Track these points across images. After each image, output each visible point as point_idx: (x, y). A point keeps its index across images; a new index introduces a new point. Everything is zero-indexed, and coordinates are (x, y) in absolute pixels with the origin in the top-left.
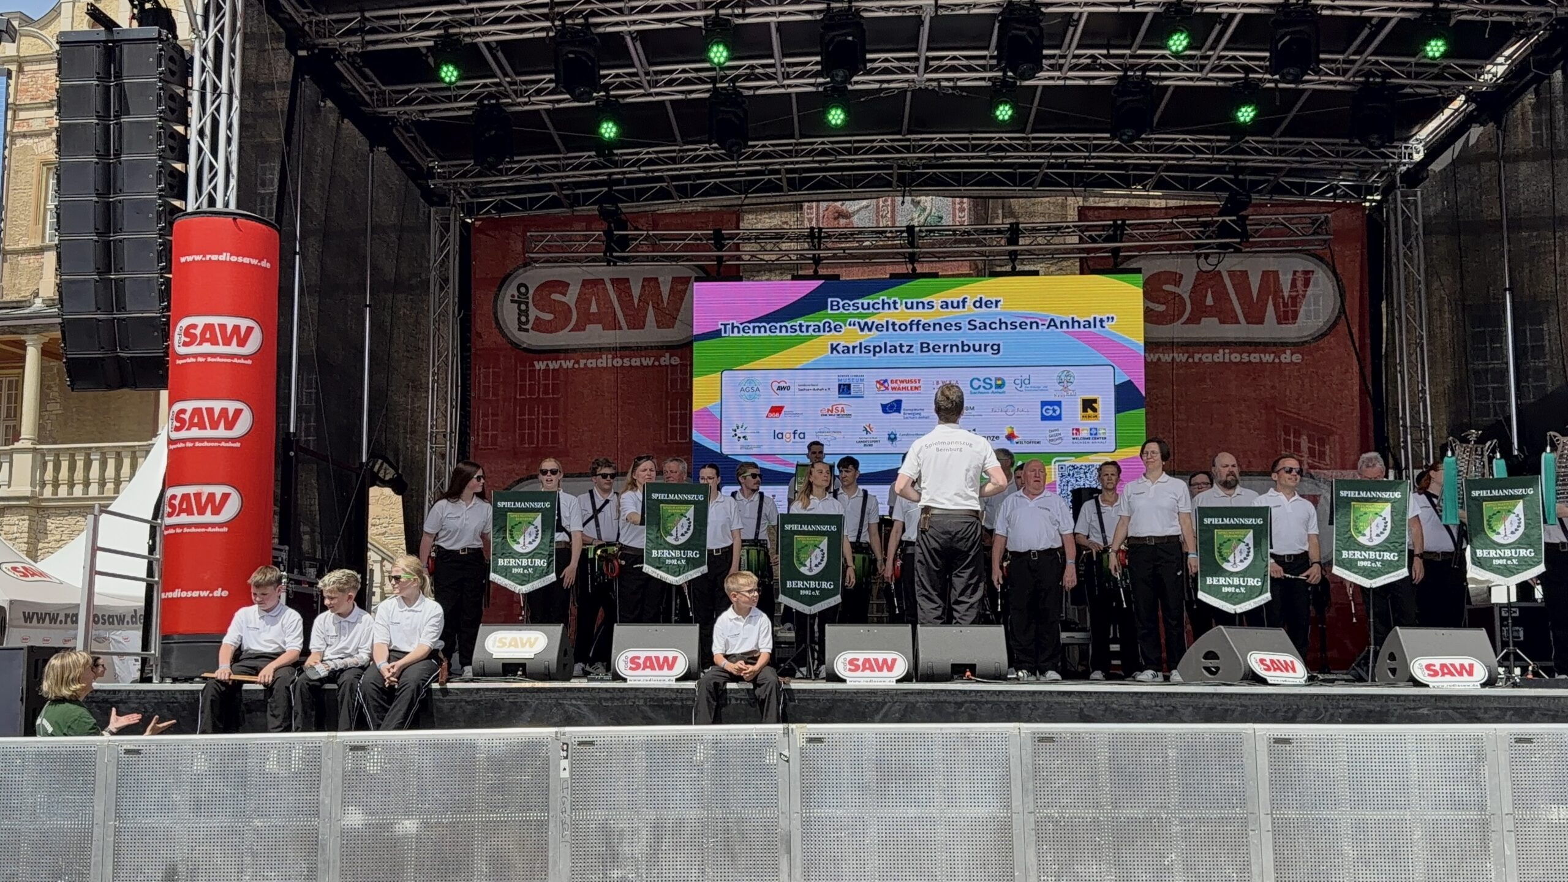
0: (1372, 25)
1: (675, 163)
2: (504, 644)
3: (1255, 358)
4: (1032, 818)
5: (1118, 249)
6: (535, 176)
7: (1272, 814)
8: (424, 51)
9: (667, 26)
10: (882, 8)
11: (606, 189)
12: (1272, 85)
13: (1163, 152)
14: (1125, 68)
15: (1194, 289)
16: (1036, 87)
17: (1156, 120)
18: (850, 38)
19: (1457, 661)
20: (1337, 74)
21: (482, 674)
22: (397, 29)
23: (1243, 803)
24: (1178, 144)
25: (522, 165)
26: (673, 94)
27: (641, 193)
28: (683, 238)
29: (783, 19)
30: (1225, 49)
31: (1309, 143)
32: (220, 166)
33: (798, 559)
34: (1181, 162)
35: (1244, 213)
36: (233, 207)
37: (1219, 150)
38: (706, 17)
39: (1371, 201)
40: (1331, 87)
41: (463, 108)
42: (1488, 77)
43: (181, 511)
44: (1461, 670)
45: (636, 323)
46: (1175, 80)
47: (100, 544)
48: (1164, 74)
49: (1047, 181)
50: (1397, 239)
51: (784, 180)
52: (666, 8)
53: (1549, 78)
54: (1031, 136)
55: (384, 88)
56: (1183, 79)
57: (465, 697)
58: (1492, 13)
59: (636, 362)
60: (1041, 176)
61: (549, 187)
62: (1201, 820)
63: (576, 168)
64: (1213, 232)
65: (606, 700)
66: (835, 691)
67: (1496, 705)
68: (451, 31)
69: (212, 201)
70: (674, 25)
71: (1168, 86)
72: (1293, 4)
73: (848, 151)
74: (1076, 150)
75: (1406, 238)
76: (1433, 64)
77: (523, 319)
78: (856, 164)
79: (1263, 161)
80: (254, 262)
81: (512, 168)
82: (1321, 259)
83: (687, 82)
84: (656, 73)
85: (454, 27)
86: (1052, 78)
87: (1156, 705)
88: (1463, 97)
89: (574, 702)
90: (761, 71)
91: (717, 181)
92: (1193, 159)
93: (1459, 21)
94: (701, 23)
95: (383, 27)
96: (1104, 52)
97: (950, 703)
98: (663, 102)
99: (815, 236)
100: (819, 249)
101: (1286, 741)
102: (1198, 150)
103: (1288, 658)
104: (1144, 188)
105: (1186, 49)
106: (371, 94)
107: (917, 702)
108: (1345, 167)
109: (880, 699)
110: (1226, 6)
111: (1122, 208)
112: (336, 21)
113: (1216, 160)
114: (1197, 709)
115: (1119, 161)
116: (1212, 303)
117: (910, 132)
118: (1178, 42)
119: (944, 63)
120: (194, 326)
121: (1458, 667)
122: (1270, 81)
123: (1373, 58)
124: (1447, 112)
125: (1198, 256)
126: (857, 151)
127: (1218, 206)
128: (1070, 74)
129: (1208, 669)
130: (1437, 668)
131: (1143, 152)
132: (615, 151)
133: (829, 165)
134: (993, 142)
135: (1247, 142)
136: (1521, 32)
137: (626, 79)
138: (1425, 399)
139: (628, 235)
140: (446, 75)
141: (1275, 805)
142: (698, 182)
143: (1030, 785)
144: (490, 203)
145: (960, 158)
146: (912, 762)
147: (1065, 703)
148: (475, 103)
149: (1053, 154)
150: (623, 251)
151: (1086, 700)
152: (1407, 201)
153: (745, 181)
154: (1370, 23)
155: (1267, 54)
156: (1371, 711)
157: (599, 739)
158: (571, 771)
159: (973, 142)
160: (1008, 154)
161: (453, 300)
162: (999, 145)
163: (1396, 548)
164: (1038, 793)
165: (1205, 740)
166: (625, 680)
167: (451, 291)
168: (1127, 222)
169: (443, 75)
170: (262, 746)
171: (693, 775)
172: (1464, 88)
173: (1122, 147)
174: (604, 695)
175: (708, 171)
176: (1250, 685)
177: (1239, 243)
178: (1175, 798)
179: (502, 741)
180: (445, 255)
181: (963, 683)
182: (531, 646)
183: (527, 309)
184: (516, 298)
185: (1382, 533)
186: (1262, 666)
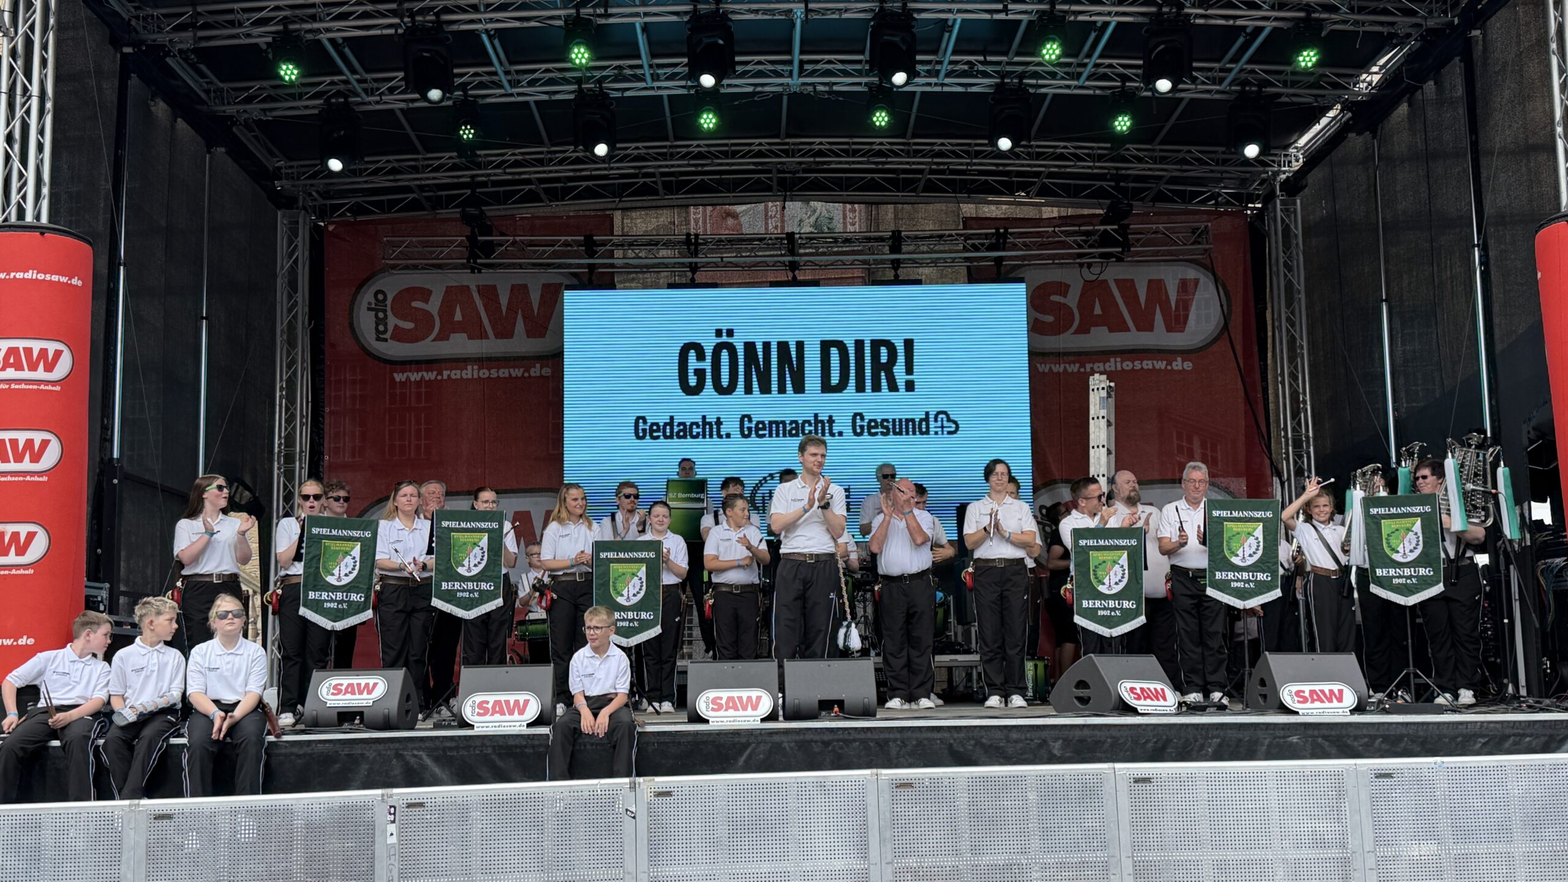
0: (1247, 34)
1: (543, 165)
2: (339, 692)
3: (1147, 365)
4: (890, 869)
5: (1001, 258)
6: (391, 178)
7: (1133, 856)
8: (264, 47)
9: (525, 24)
10: (751, 11)
11: (469, 192)
12: (1147, 94)
13: (1044, 159)
14: (1003, 75)
15: (1082, 299)
16: (914, 93)
17: (1035, 128)
18: (719, 41)
19: (1326, 687)
20: (1213, 83)
21: (315, 724)
22: (232, 24)
23: (1104, 846)
24: (1059, 151)
25: (378, 165)
26: (536, 95)
27: (509, 195)
28: (552, 244)
29: (648, 19)
30: (1101, 56)
31: (1189, 152)
32: (31, 176)
33: (615, 589)
34: (1063, 170)
35: (1125, 222)
37: (1100, 158)
38: (567, 17)
39: (1252, 209)
40: (1208, 96)
41: (310, 106)
42: (1363, 85)
44: (1331, 696)
45: (504, 332)
46: (1052, 88)
48: (1040, 82)
49: (931, 187)
50: (1277, 248)
51: (660, 184)
52: (523, 7)
53: (1422, 88)
54: (912, 141)
55: (221, 85)
56: (1060, 87)
57: (295, 750)
58: (1364, 23)
59: (504, 373)
60: (923, 182)
61: (407, 190)
62: (1061, 865)
63: (436, 170)
64: (1095, 241)
65: (451, 749)
66: (697, 733)
67: (1365, 732)
68: (292, 27)
69: (21, 213)
70: (533, 24)
71: (1046, 95)
72: (1165, 13)
73: (726, 154)
74: (958, 156)
75: (1287, 245)
76: (1306, 72)
77: (381, 328)
78: (733, 168)
79: (1144, 169)
80: (64, 279)
81: (367, 169)
82: (1202, 266)
83: (551, 82)
84: (518, 72)
85: (294, 22)
86: (929, 84)
88: (1339, 106)
89: (416, 752)
90: (629, 72)
91: (590, 183)
92: (1074, 166)
93: (1332, 31)
94: (561, 23)
95: (216, 22)
96: (981, 58)
97: (816, 742)
98: (527, 103)
99: (691, 243)
100: (696, 256)
101: (1146, 780)
102: (1079, 158)
103: (1159, 686)
104: (1028, 196)
105: (1059, 57)
106: (207, 92)
107: (782, 742)
108: (1225, 175)
109: (744, 740)
110: (1099, 14)
111: (1006, 216)
112: (164, 16)
113: (1097, 168)
115: (1001, 168)
116: (1101, 313)
117: (788, 136)
118: (1051, 51)
119: (818, 67)
121: (1327, 693)
122: (1145, 90)
123: (1250, 67)
124: (1324, 121)
125: (1081, 265)
126: (734, 154)
127: (1100, 215)
128: (947, 81)
129: (1080, 700)
130: (1307, 694)
131: (1025, 159)
132: (478, 152)
133: (706, 168)
134: (874, 147)
135: (1128, 149)
136: (1394, 41)
137: (485, 78)
138: (1306, 410)
139: (492, 241)
140: (286, 74)
141: (1136, 847)
142: (570, 184)
143: (888, 834)
144: (345, 204)
145: (840, 163)
146: (765, 814)
147: (934, 739)
148: (322, 101)
149: (935, 160)
150: (488, 257)
151: (956, 735)
152: (1287, 210)
153: (619, 184)
154: (1245, 32)
155: (1141, 62)
156: (1240, 740)
157: (429, 801)
158: (400, 833)
159: (854, 147)
160: (889, 160)
161: (302, 309)
162: (880, 150)
163: (1269, 567)
164: (897, 842)
165: (1066, 781)
166: (472, 727)
167: (300, 300)
168: (1010, 230)
169: (282, 73)
170: (58, 816)
171: (533, 836)
172: (1340, 97)
173: (1002, 155)
174: (448, 744)
175: (578, 174)
176: (1121, 715)
177: (1122, 253)
178: (1035, 843)
179: (322, 806)
180: (294, 262)
181: (830, 720)
182: (369, 693)
183: (386, 316)
184: (373, 306)
185: (1254, 553)
186: (1132, 695)
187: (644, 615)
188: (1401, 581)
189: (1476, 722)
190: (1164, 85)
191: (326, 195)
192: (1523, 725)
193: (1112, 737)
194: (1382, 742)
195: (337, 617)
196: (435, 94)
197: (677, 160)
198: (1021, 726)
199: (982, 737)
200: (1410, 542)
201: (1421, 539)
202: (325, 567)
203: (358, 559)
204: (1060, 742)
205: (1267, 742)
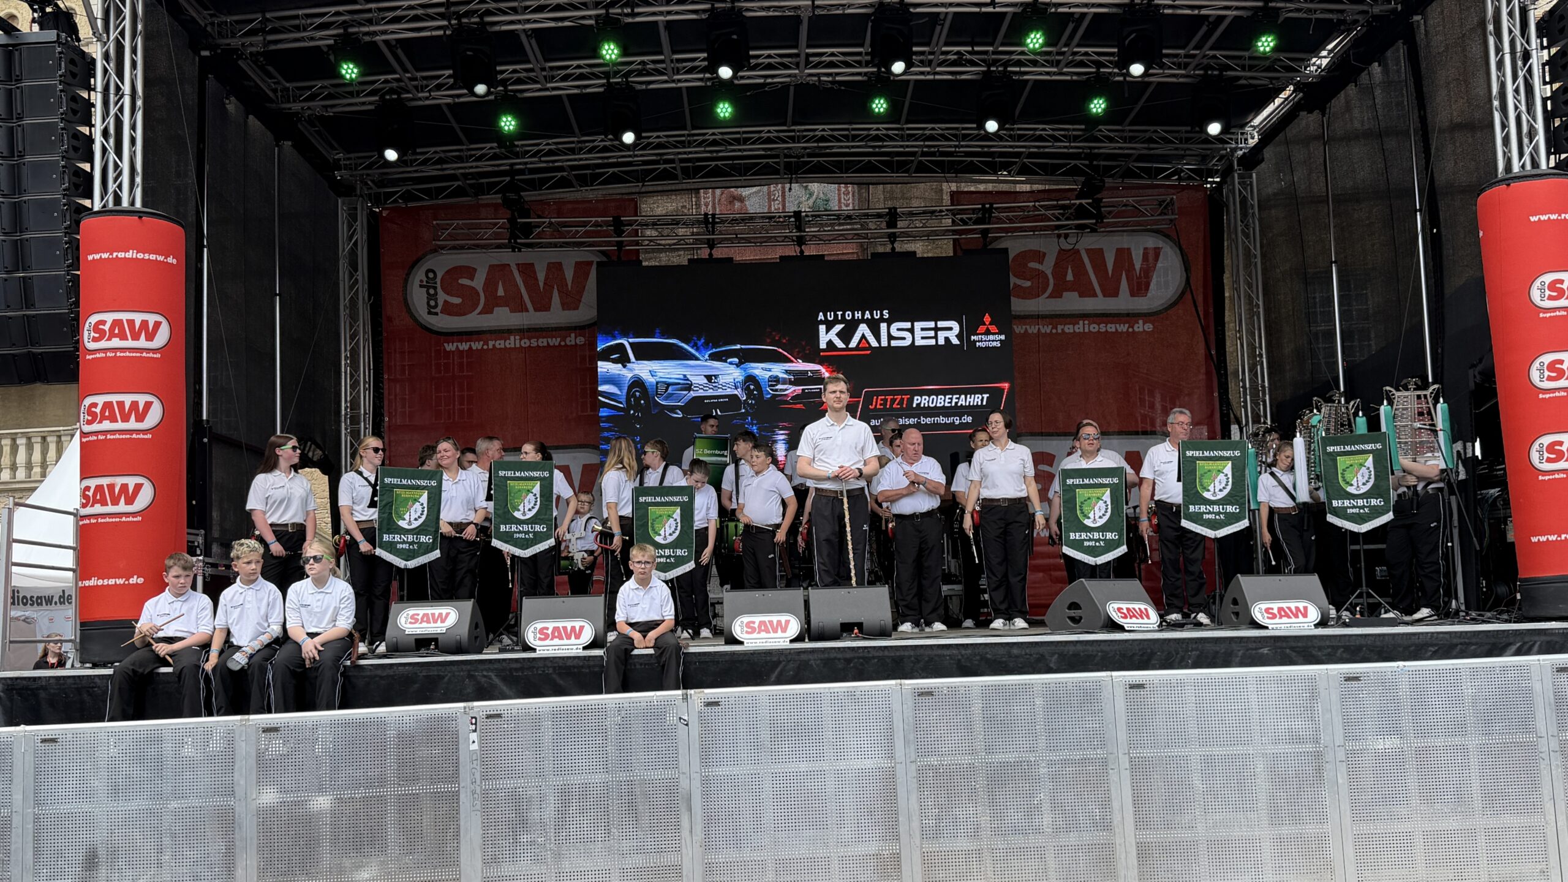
0: (1210, 23)
1: (574, 154)
2: (416, 621)
3: (1111, 328)
4: (913, 767)
5: (987, 231)
6: (439, 167)
7: (1129, 753)
8: (325, 49)
9: (560, 24)
10: (763, 9)
11: (508, 179)
12: (1121, 79)
13: (1025, 141)
14: (989, 64)
15: (1056, 265)
16: (911, 81)
17: (1017, 112)
18: (735, 37)
19: (1293, 605)
20: (1179, 68)
22: (297, 28)
23: (1103, 745)
24: (1038, 133)
25: (426, 156)
26: (568, 88)
27: (542, 182)
28: (585, 224)
29: (670, 18)
30: (1078, 45)
31: (1156, 131)
32: (125, 166)
33: (653, 530)
34: (1042, 150)
35: (1099, 196)
36: (138, 204)
37: (1076, 138)
38: (597, 16)
39: (1212, 183)
40: (1174, 80)
41: (367, 103)
42: (1313, 68)
43: (95, 502)
44: (1297, 613)
45: (543, 306)
46: (1035, 74)
47: (16, 535)
48: (1023, 69)
49: (922, 168)
50: (1235, 217)
51: (678, 169)
52: (559, 8)
53: (1368, 69)
54: (905, 126)
55: (288, 85)
56: (1041, 74)
57: (379, 672)
58: (1315, 11)
59: (543, 342)
60: (915, 163)
61: (453, 177)
62: (1065, 762)
63: (479, 159)
64: (1071, 214)
65: (516, 670)
66: (733, 653)
67: (1328, 643)
68: (351, 30)
69: (118, 200)
70: (567, 24)
71: (1027, 81)
72: (1138, 4)
73: (738, 141)
74: (947, 139)
75: (1244, 215)
76: (1264, 57)
77: (432, 303)
78: (745, 153)
79: (1115, 148)
80: (161, 258)
81: (417, 160)
82: (1167, 236)
83: (582, 77)
84: (552, 68)
85: (353, 26)
86: (922, 73)
87: (1026, 654)
88: (1291, 88)
89: (485, 673)
90: (651, 66)
91: (616, 170)
92: (1052, 147)
93: (1288, 18)
94: (592, 22)
95: (283, 27)
96: (970, 49)
97: (839, 659)
98: (560, 96)
99: (709, 222)
100: (713, 234)
101: (1140, 686)
102: (1056, 139)
103: (1143, 607)
104: (1009, 174)
105: (1042, 46)
106: (275, 91)
107: (809, 660)
108: (1188, 152)
109: (775, 659)
110: (1077, 6)
111: (990, 192)
112: (237, 22)
113: (1072, 148)
114: (1062, 656)
115: (986, 149)
116: (1072, 279)
117: (794, 124)
118: (1035, 40)
119: (823, 59)
120: (103, 322)
121: (1294, 609)
122: (1118, 75)
123: (1211, 53)
124: (1278, 101)
125: (1059, 236)
126: (746, 141)
127: (1076, 189)
128: (939, 69)
129: (1072, 619)
130: (1275, 611)
131: (1007, 141)
132: (516, 143)
133: (721, 154)
134: (872, 132)
135: (1100, 130)
136: (1342, 28)
137: (523, 75)
138: (1262, 362)
139: (531, 222)
140: (347, 72)
141: (1131, 745)
142: (597, 171)
143: (912, 737)
144: (397, 192)
145: (841, 147)
146: (803, 720)
147: (944, 656)
148: (377, 98)
149: (926, 143)
150: (527, 238)
151: (963, 652)
152: (1244, 183)
153: (642, 170)
154: (1208, 21)
155: (1116, 50)
156: (1217, 652)
157: (506, 712)
158: (480, 743)
159: (853, 132)
160: (885, 143)
161: (362, 287)
162: (877, 135)
163: (1237, 501)
164: (919, 743)
165: (1068, 688)
166: (534, 650)
167: (360, 278)
168: (995, 206)
169: (344, 72)
170: (177, 731)
171: (598, 742)
172: (1292, 79)
173: (988, 136)
174: (514, 666)
175: (606, 161)
176: (1109, 632)
177: (1095, 224)
178: (1042, 743)
179: (411, 718)
180: (354, 244)
181: (851, 641)
182: (443, 621)
183: (436, 293)
184: (425, 283)
185: (1224, 488)
186: (1119, 614)
187: (679, 552)
188: (1354, 511)
189: (1427, 633)
190: (1137, 69)
191: (381, 184)
192: (1469, 635)
193: (1102, 651)
194: (1344, 652)
195: (409, 556)
196: (481, 89)
197: (694, 147)
198: (1022, 643)
199: (987, 653)
200: (1363, 476)
201: (1373, 473)
202: (397, 513)
203: (425, 505)
204: (1056, 656)
205: (1240, 653)
